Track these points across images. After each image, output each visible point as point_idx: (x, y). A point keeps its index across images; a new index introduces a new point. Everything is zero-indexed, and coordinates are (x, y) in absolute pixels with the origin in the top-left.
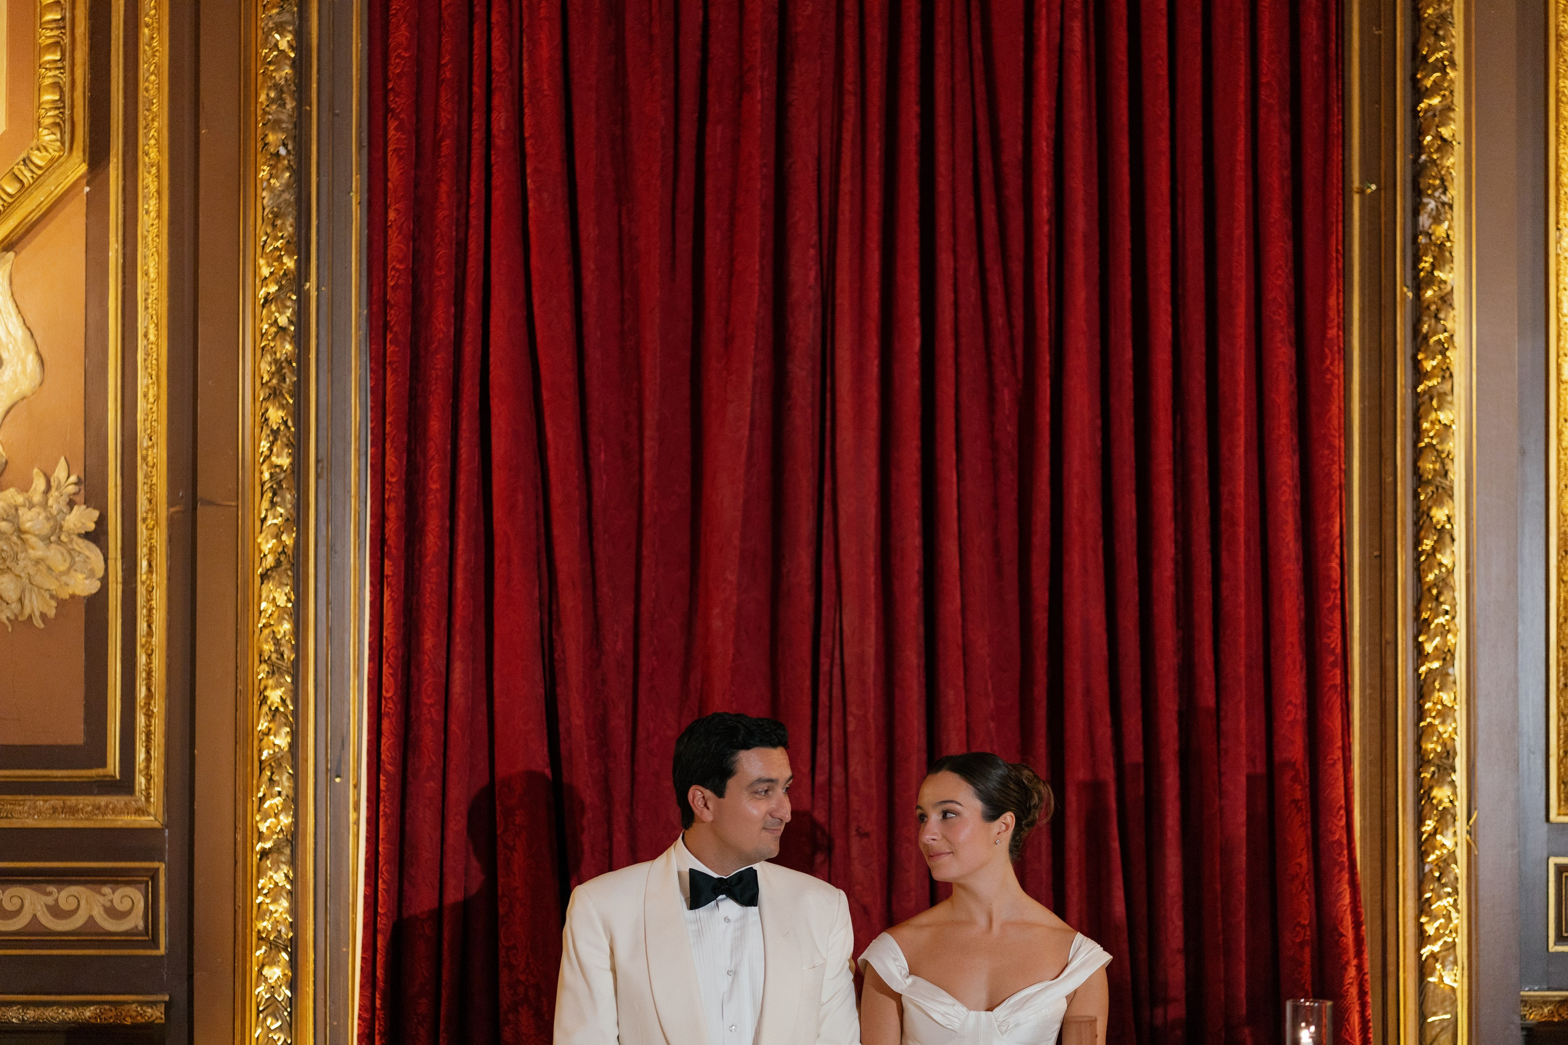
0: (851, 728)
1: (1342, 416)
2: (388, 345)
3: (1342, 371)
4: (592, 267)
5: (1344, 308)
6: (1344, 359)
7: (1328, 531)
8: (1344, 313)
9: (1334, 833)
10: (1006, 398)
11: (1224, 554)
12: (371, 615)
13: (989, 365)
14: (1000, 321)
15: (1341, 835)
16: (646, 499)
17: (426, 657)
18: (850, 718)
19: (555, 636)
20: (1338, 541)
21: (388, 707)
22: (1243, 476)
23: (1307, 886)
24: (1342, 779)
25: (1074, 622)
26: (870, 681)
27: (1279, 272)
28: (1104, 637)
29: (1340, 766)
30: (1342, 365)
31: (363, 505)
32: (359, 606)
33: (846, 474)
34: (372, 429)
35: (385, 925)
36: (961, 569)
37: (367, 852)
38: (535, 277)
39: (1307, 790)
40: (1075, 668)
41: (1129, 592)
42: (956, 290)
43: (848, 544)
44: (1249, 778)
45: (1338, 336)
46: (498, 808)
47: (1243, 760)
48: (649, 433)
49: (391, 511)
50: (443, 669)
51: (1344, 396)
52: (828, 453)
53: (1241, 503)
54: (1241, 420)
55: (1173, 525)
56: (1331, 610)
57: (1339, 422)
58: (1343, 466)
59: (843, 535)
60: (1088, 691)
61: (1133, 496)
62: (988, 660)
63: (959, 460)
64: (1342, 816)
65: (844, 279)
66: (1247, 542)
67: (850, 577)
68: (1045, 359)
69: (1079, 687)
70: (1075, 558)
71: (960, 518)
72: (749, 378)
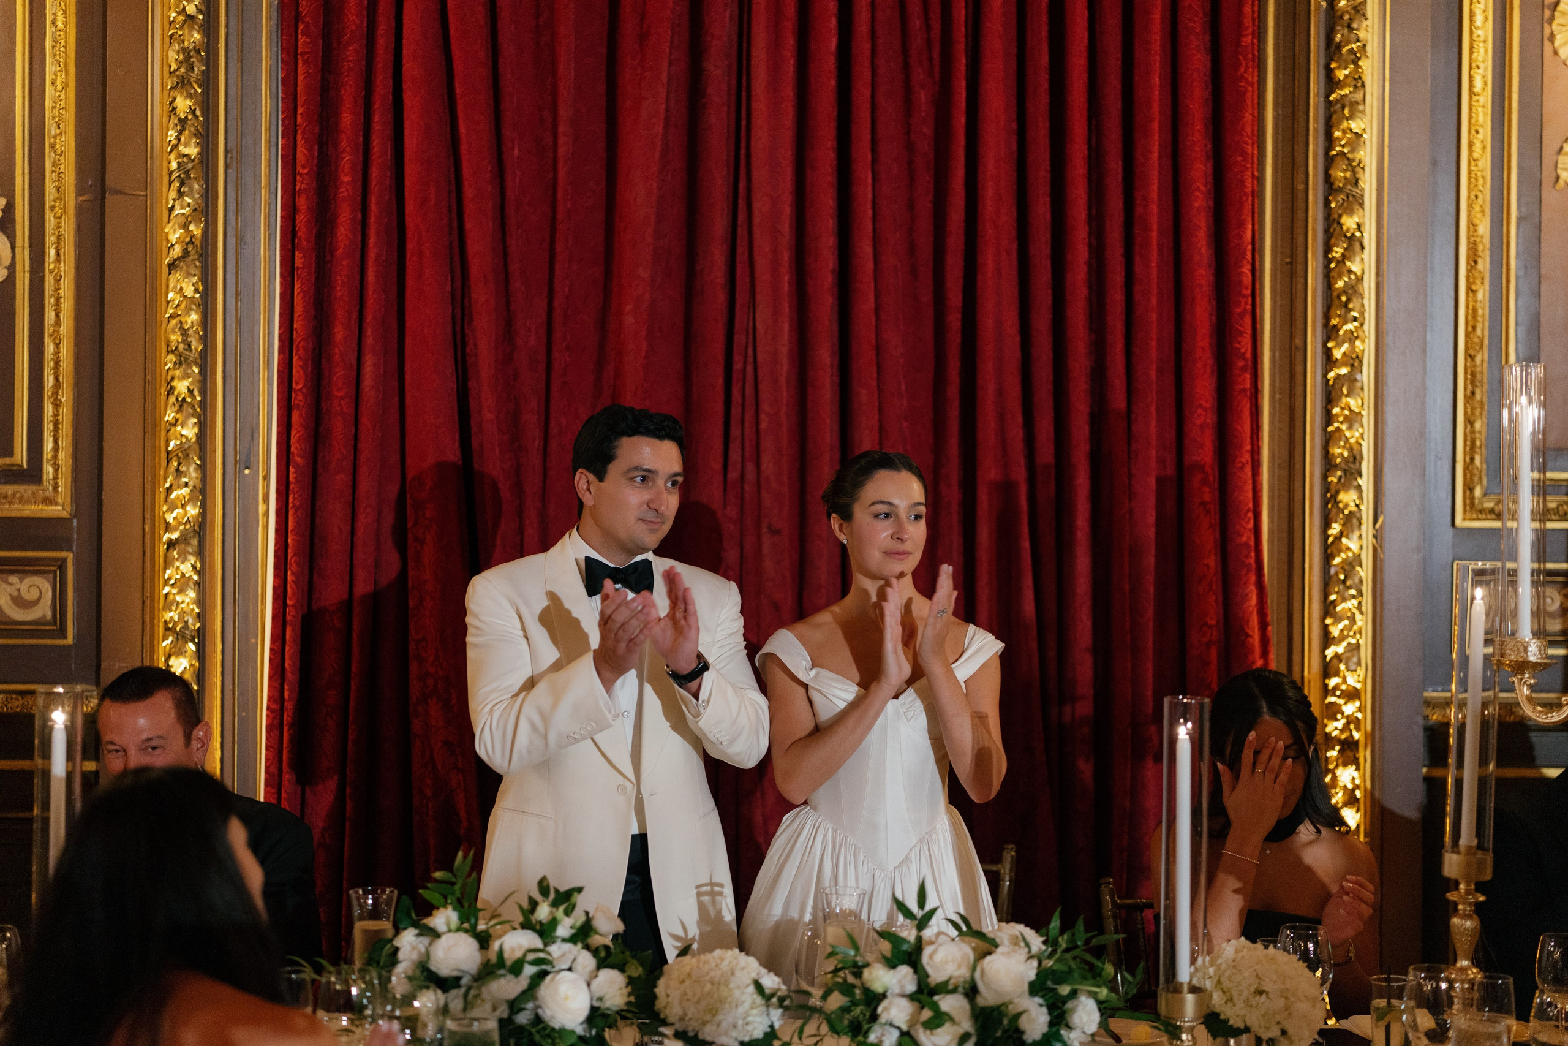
0: (763, 425)
1: (1256, 123)
2: (300, 36)
3: (1256, 79)
5: (1259, 16)
6: (1259, 67)
7: (1240, 237)
8: (1259, 21)
9: (1241, 536)
10: (923, 97)
11: (1138, 259)
12: (281, 307)
13: (906, 67)
14: (917, 23)
15: (1249, 538)
16: (560, 194)
17: (337, 350)
18: (762, 416)
19: (467, 331)
20: (1250, 247)
21: (298, 399)
22: (1156, 181)
23: (1214, 587)
24: (1250, 482)
25: (987, 324)
26: (783, 379)
28: (1018, 339)
29: (1248, 470)
30: (1256, 73)
31: (273, 196)
32: (269, 297)
33: (760, 174)
34: (283, 120)
35: (293, 616)
36: (876, 270)
37: (276, 544)
39: (1216, 493)
40: (987, 368)
41: (1043, 297)
43: (762, 243)
44: (1160, 481)
45: (1253, 44)
46: (409, 501)
47: (1153, 463)
48: (562, 129)
49: (302, 202)
50: (354, 362)
51: (1258, 104)
52: (743, 152)
53: (1154, 208)
54: (1156, 126)
55: (1087, 229)
56: (1242, 316)
57: (1253, 131)
58: (1256, 174)
59: (757, 232)
60: (1000, 392)
61: (1047, 199)
62: (901, 361)
63: (875, 161)
64: (1249, 519)
66: (1160, 249)
67: (763, 276)
68: (961, 62)
69: (991, 388)
70: (988, 260)
71: (875, 219)
72: (664, 76)
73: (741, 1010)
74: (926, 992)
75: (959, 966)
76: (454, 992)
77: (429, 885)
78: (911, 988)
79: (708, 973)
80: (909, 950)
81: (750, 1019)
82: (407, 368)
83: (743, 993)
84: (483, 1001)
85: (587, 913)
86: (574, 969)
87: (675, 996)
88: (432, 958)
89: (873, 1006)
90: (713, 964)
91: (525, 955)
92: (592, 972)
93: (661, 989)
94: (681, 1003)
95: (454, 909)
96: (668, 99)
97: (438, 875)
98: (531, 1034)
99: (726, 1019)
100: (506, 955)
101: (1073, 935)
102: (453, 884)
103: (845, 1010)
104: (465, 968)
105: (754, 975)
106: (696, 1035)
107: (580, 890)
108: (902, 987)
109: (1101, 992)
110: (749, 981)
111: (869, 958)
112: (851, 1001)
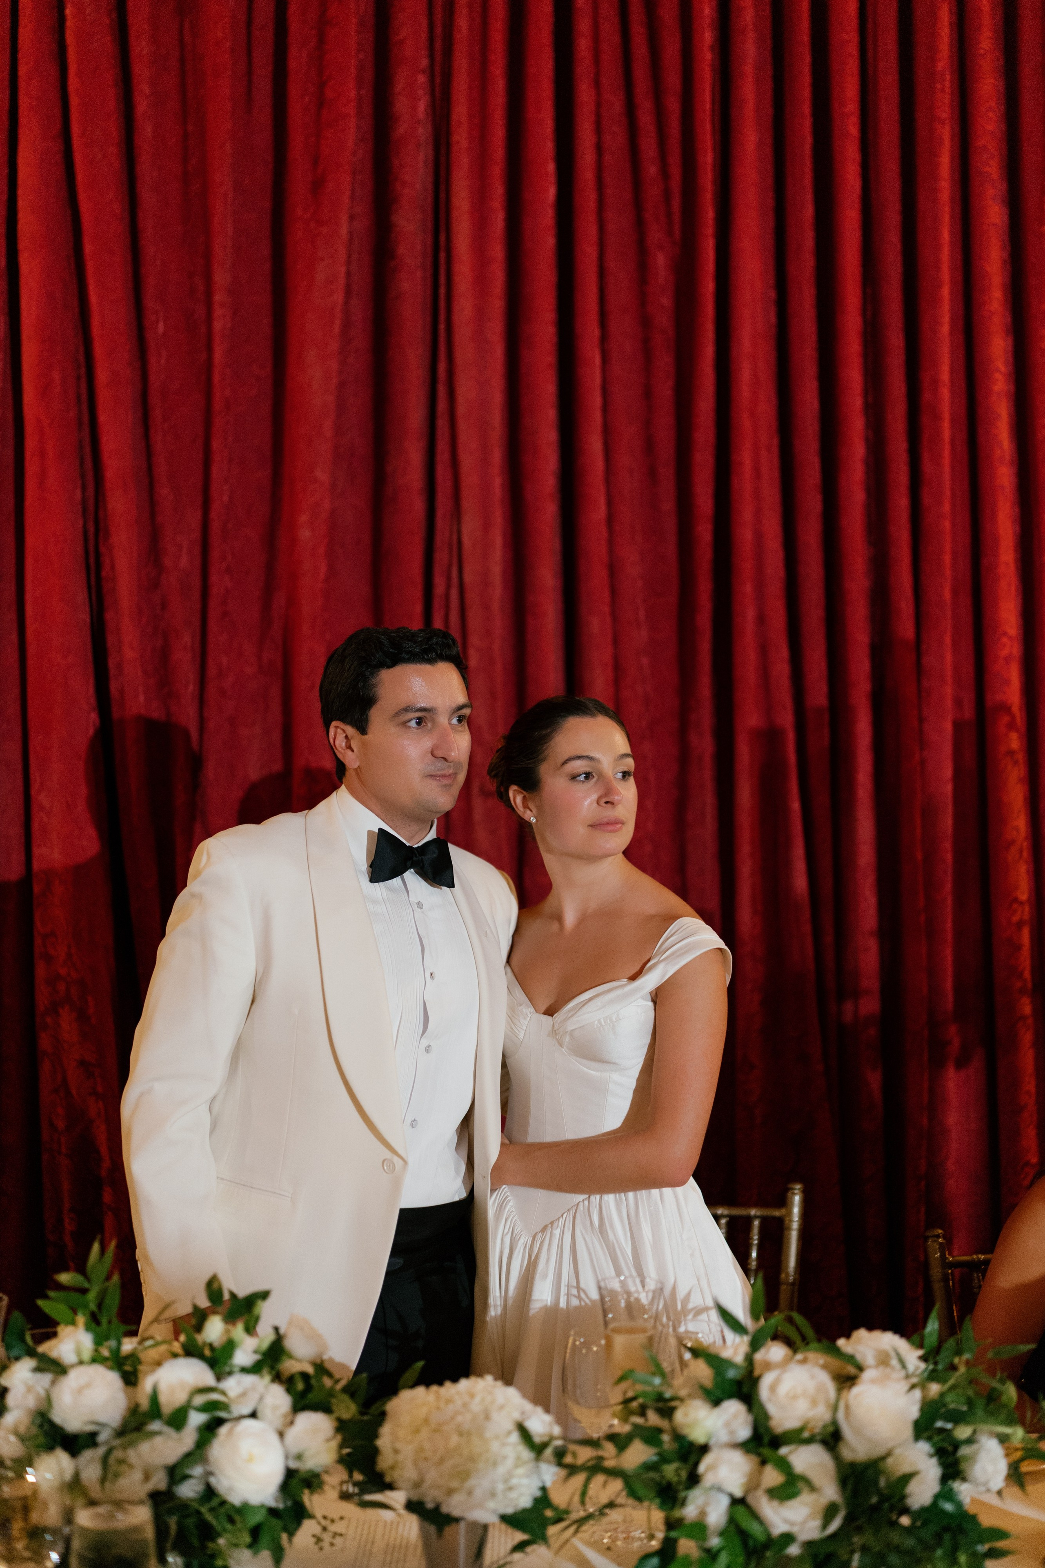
4: (147, 91)
10: (661, 261)
11: (926, 456)
13: (640, 225)
14: (652, 170)
16: (216, 379)
19: (103, 549)
22: (948, 361)
23: (1025, 854)
25: (745, 535)
26: (496, 606)
27: (991, 115)
28: (782, 555)
33: (464, 353)
36: (607, 470)
38: (74, 101)
39: (1025, 739)
40: (746, 589)
41: (811, 503)
42: (598, 130)
43: (467, 437)
44: (957, 726)
47: (949, 704)
48: (218, 297)
52: (442, 327)
53: (945, 393)
54: (946, 292)
55: (864, 418)
59: (463, 426)
60: (761, 619)
61: (815, 384)
62: (640, 583)
63: (604, 338)
65: (461, 112)
66: (953, 441)
67: (470, 479)
68: (709, 214)
69: (750, 614)
70: (745, 457)
71: (605, 408)
72: (344, 232)
73: (501, 1470)
74: (766, 1440)
75: (814, 1403)
76: (88, 1455)
77: (51, 1294)
78: (744, 1433)
79: (453, 1418)
80: (739, 1377)
81: (514, 1481)
82: (29, 597)
83: (504, 1445)
84: (131, 1466)
85: (276, 1329)
86: (259, 1414)
87: (407, 1452)
88: (55, 1404)
89: (692, 1459)
90: (459, 1403)
91: (189, 1401)
92: (285, 1416)
93: (385, 1440)
94: (416, 1463)
95: (88, 1328)
96: (349, 262)
97: (64, 1278)
98: (198, 1512)
99: (481, 1484)
100: (163, 1399)
101: (958, 1343)
102: (84, 1291)
103: (649, 1467)
104: (102, 1418)
105: (516, 1416)
106: (437, 1508)
107: (264, 1295)
108: (732, 1433)
109: (1014, 1433)
110: (509, 1425)
111: (683, 1393)
112: (659, 1454)
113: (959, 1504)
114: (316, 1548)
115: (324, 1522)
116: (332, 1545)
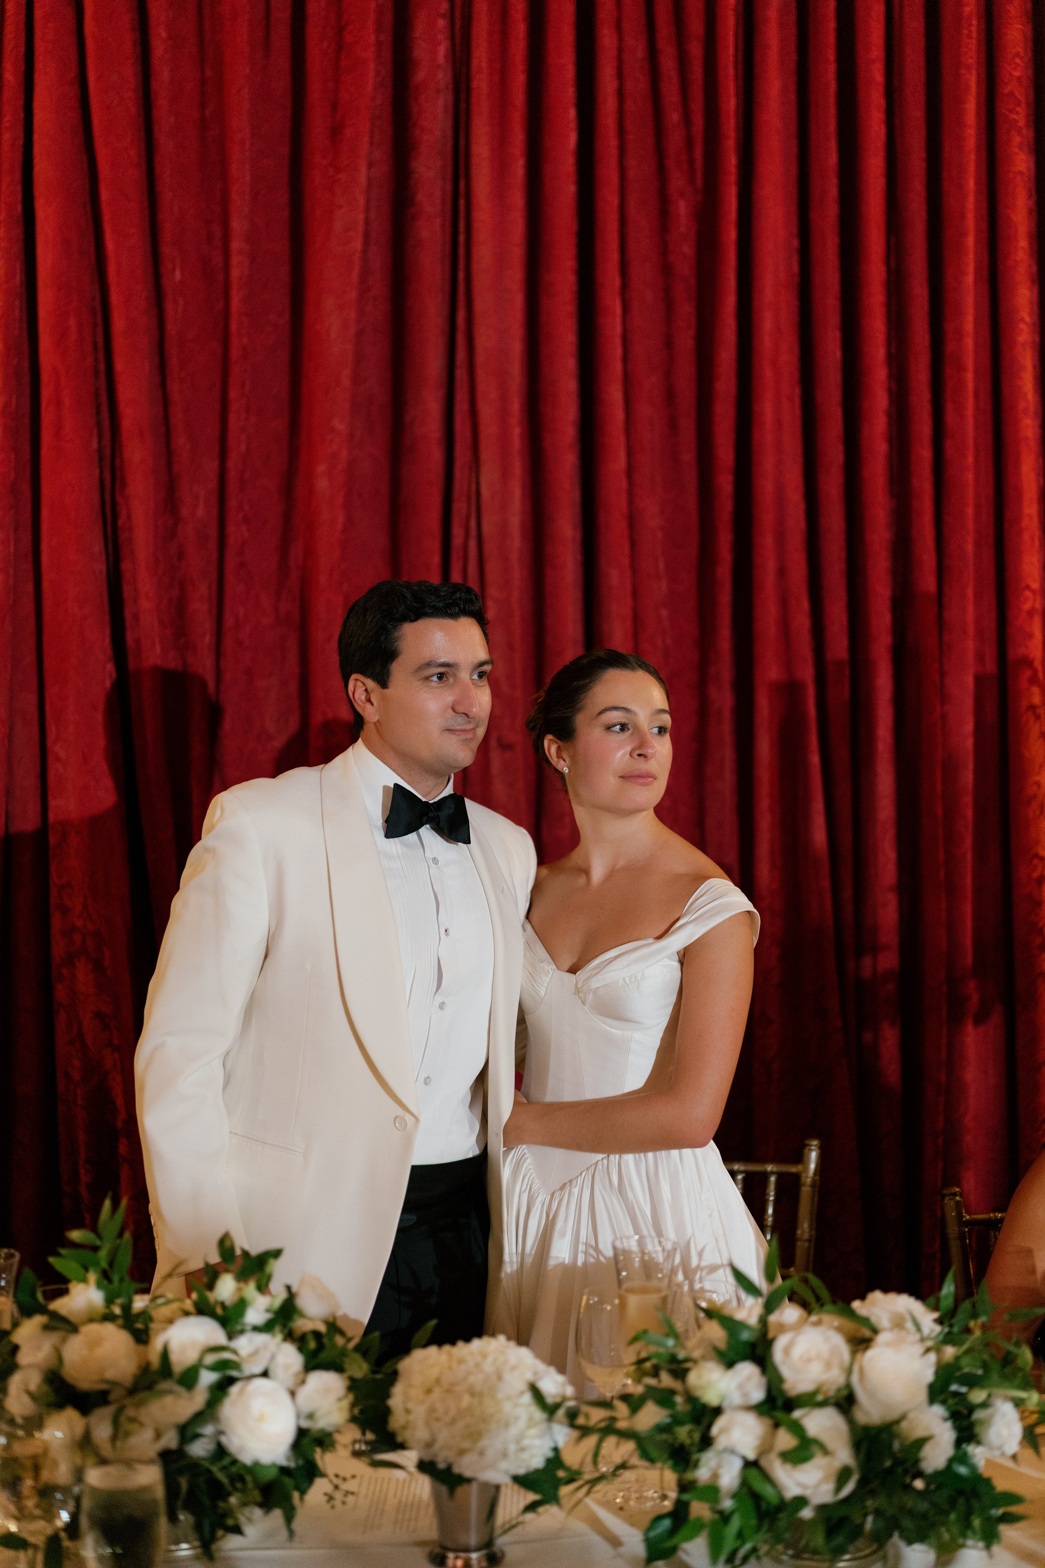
4: (164, 34)
10: (682, 208)
11: (949, 408)
13: (661, 171)
14: (674, 117)
16: (234, 327)
19: (119, 499)
22: (972, 311)
25: (766, 488)
26: (514, 557)
27: (1018, 61)
28: (802, 507)
33: (483, 302)
36: (628, 420)
38: (90, 44)
40: (766, 542)
41: (833, 451)
42: (620, 75)
43: (486, 386)
44: (979, 679)
47: (970, 657)
48: (236, 244)
52: (461, 275)
53: (969, 343)
54: (971, 241)
55: (887, 369)
59: (481, 375)
60: (782, 572)
61: (838, 334)
62: (659, 534)
63: (625, 287)
65: (481, 56)
66: (977, 394)
67: (489, 428)
68: (731, 161)
69: (771, 567)
70: (766, 408)
71: (625, 359)
72: (363, 179)
73: (513, 1431)
74: (780, 1402)
75: (828, 1366)
76: (99, 1413)
77: (63, 1251)
78: (758, 1395)
79: (465, 1379)
80: (752, 1339)
81: (526, 1442)
82: (44, 546)
83: (516, 1405)
84: (142, 1424)
85: (289, 1288)
86: (271, 1373)
87: (419, 1412)
88: (66, 1361)
89: (705, 1421)
90: (471, 1363)
91: (201, 1360)
92: (297, 1375)
93: (397, 1399)
94: (427, 1424)
95: (99, 1286)
96: (367, 209)
97: (76, 1235)
98: (209, 1471)
99: (493, 1444)
100: (174, 1357)
101: (974, 1306)
102: (95, 1249)
103: (661, 1429)
104: (115, 1375)
105: (529, 1376)
106: (449, 1468)
107: (277, 1254)
108: (745, 1395)
109: (1029, 1398)
110: (522, 1386)
111: (696, 1354)
112: (671, 1416)
113: (973, 1468)
114: (328, 1506)
115: (336, 1481)
116: (344, 1503)
